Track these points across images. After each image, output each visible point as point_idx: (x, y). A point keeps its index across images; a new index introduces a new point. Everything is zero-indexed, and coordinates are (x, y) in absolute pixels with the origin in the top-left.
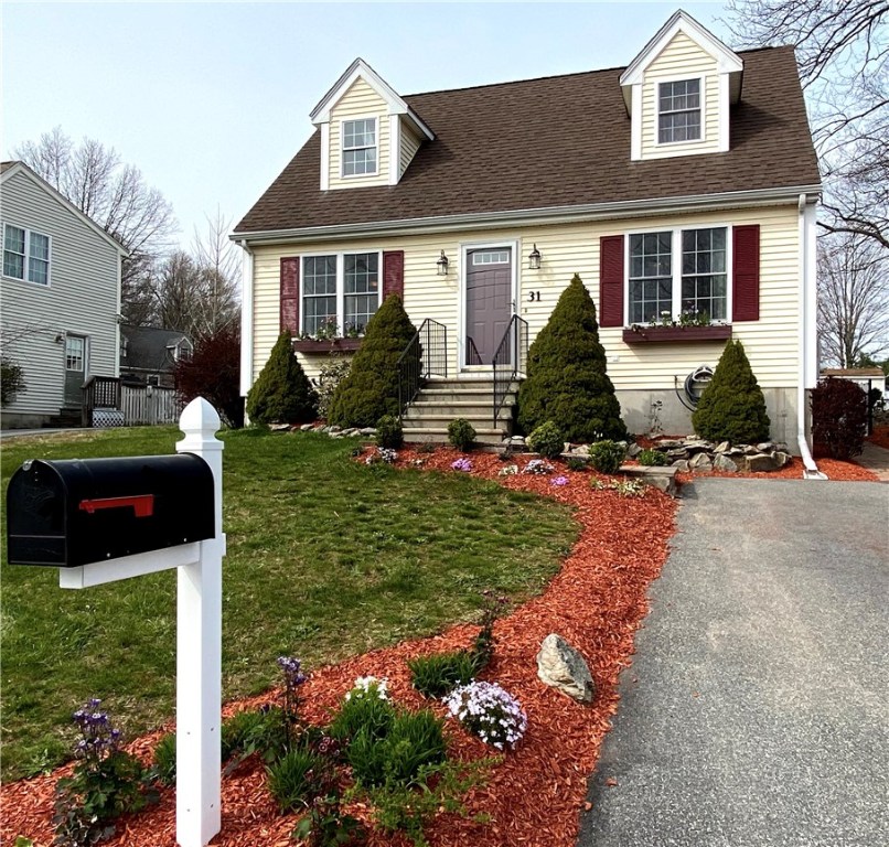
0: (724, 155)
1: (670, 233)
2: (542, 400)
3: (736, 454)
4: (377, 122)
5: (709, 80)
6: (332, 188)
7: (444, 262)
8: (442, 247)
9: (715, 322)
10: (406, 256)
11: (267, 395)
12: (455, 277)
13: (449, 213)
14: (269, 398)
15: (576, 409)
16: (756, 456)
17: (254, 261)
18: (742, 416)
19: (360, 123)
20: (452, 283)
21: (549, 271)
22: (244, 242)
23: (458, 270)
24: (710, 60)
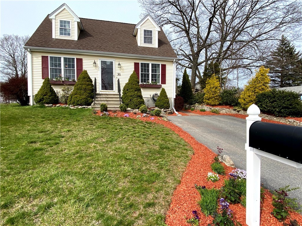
0: (157, 48)
1: (149, 64)
2: (130, 99)
3: (165, 111)
4: (71, 22)
5: (154, 31)
6: (56, 38)
7: (95, 63)
8: (95, 59)
9: (158, 84)
10: (83, 60)
11: (44, 96)
12: (98, 67)
13: (96, 50)
14: (45, 97)
15: (138, 102)
16: (169, 111)
17: (32, 56)
18: (167, 103)
19: (65, 22)
20: (97, 69)
21: (122, 69)
22: (29, 50)
23: (99, 65)
24: (154, 27)
